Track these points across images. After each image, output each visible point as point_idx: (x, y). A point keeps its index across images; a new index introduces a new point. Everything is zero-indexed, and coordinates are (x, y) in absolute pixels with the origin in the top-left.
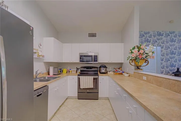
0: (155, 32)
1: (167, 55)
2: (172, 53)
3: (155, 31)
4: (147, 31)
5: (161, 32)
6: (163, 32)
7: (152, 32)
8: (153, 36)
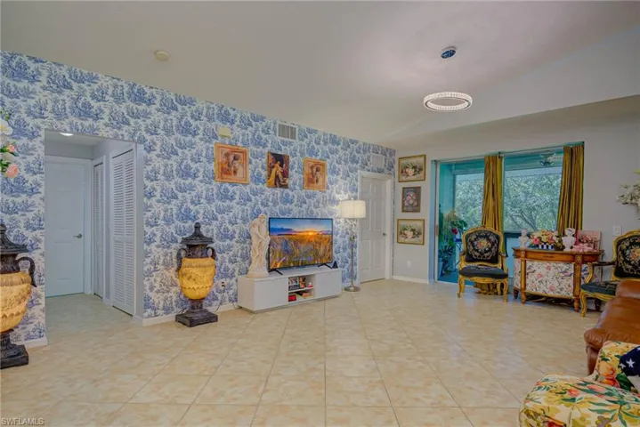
0: (120, 83)
1: (168, 177)
2: (186, 173)
3: (119, 80)
4: (85, 72)
5: (146, 89)
6: (154, 90)
7: (107, 79)
8: (113, 95)
